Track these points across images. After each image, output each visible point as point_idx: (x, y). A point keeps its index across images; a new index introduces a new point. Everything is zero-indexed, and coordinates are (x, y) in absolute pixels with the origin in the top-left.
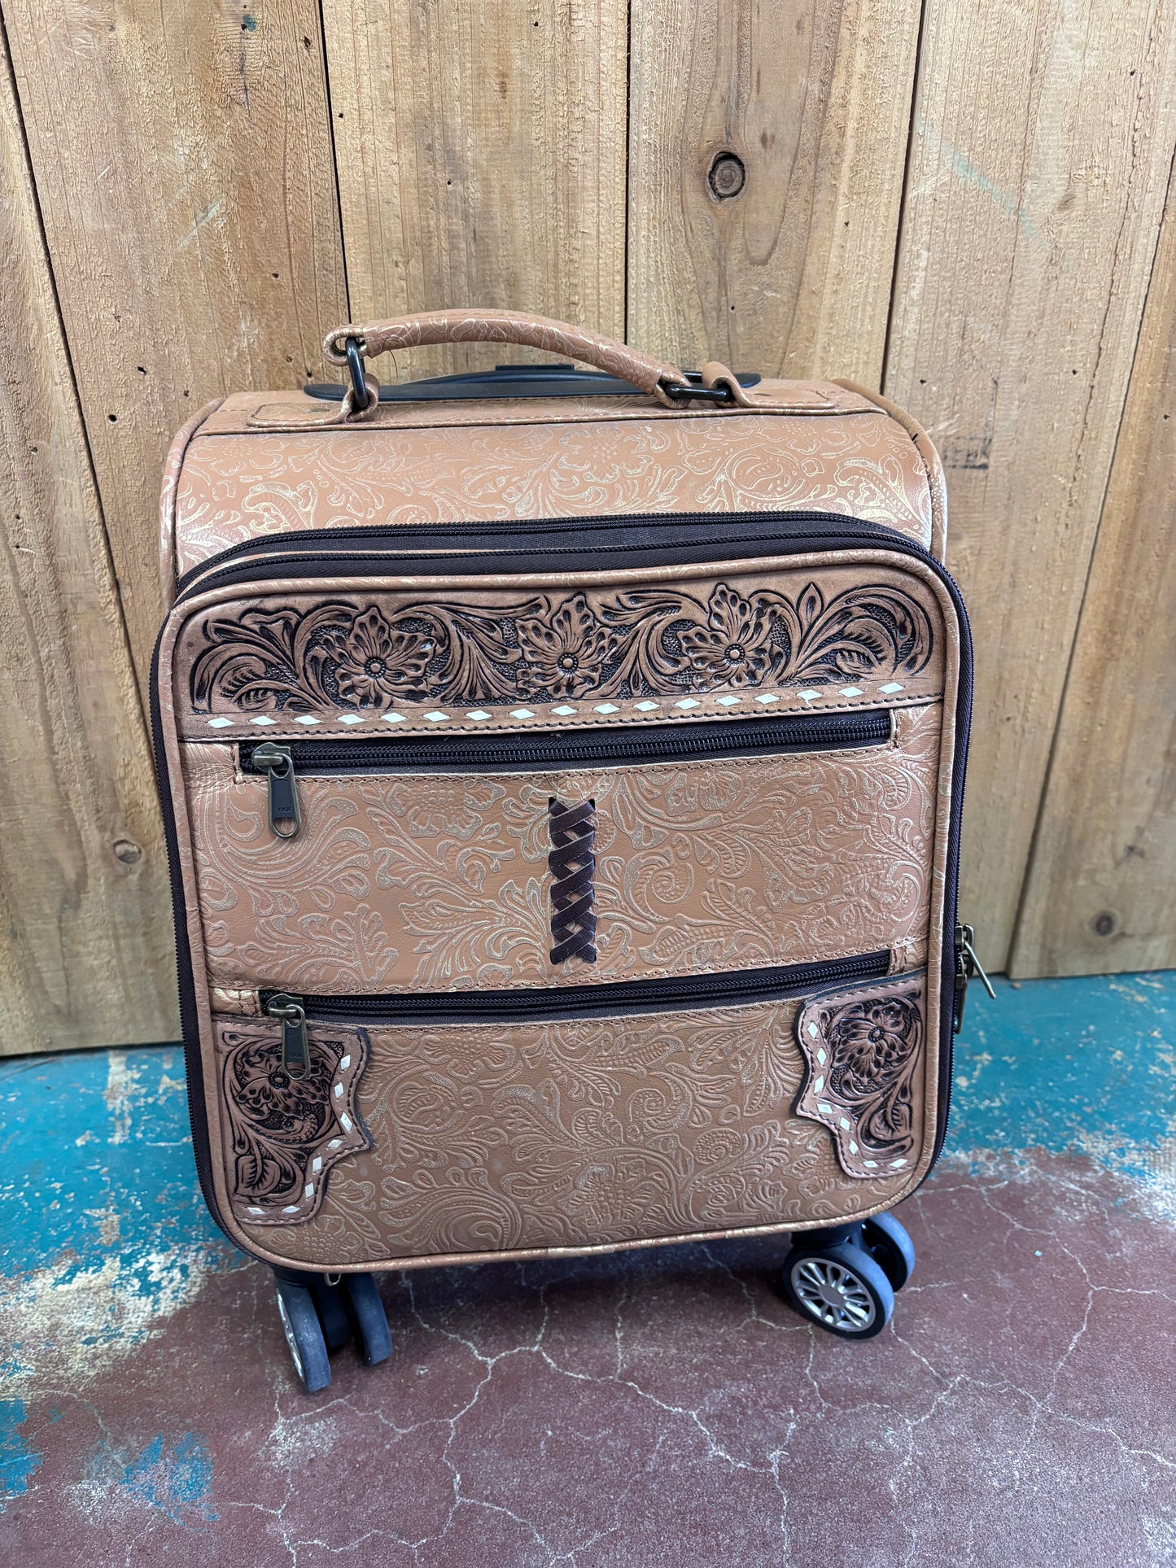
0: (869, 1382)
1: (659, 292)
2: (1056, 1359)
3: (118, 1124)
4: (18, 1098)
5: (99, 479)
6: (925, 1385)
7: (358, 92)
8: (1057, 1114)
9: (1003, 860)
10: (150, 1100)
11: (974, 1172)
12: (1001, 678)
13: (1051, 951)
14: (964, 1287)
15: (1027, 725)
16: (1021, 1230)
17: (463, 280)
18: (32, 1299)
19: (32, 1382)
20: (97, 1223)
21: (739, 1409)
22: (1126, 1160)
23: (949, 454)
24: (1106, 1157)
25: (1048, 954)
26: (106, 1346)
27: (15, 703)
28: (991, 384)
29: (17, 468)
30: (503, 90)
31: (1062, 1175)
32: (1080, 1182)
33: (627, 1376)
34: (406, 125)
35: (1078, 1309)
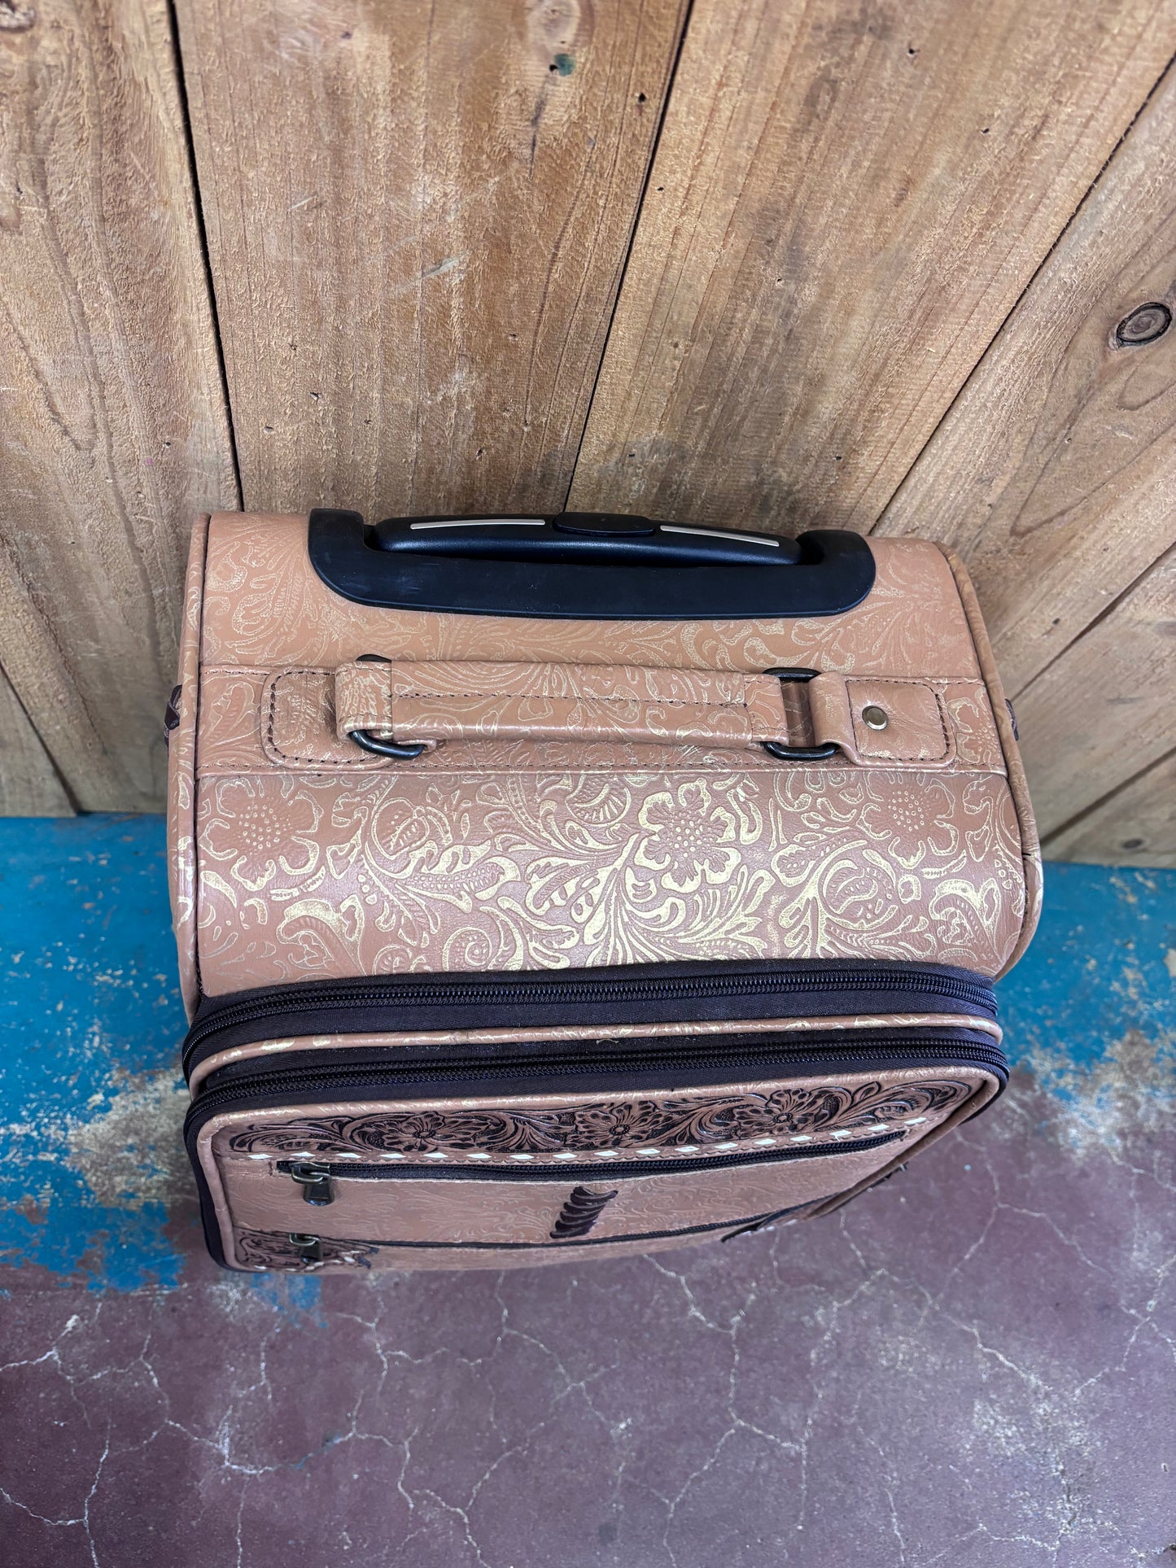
0: (814, 1267)
1: (991, 415)
2: (954, 1265)
4: (109, 861)
5: (242, 475)
6: (854, 1274)
7: (696, 168)
14: (903, 1193)
18: (158, 1101)
21: (716, 1278)
22: (1062, 1083)
24: (1048, 1076)
27: (119, 621)
29: (142, 455)
30: (900, 199)
32: (1019, 1099)
34: (750, 215)
35: (983, 1223)
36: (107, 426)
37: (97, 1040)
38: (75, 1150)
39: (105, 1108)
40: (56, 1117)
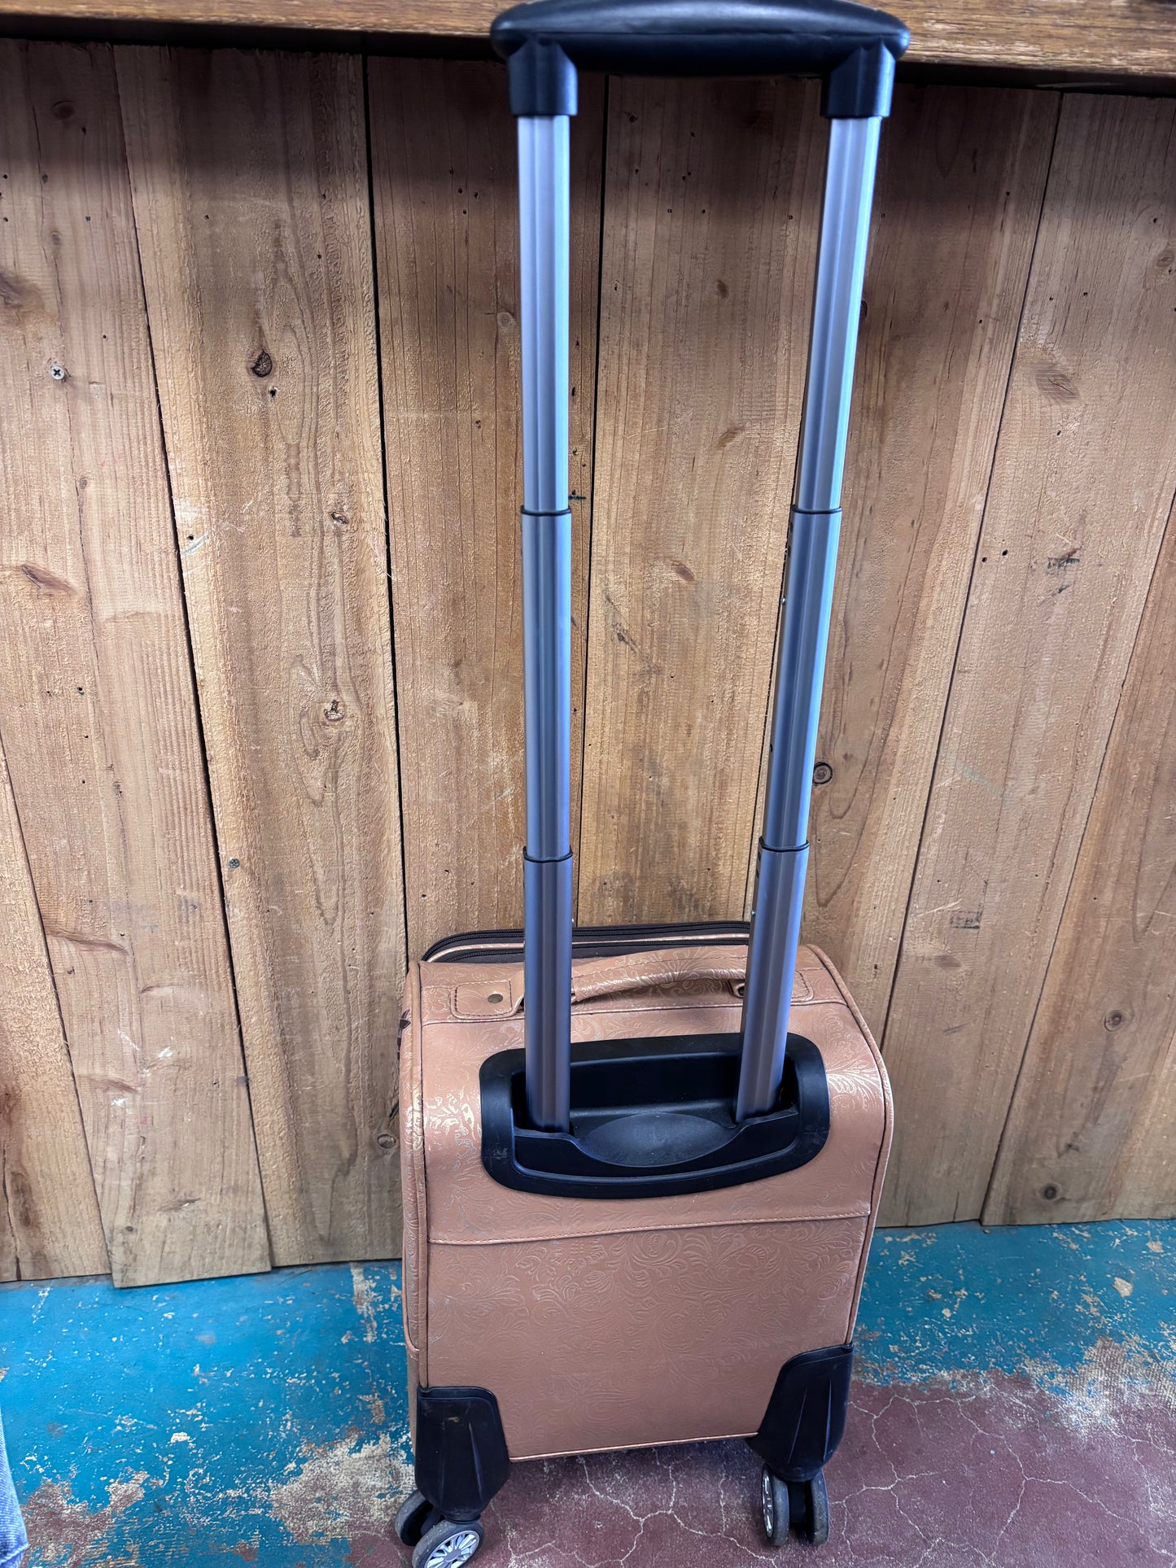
0: (881, 1542)
2: (999, 1528)
3: (368, 1326)
4: (294, 1301)
5: (409, 929)
6: (917, 1545)
7: (602, 734)
8: (1010, 1343)
9: (980, 1151)
10: (387, 1306)
11: (953, 1388)
12: (983, 1043)
13: (1012, 1209)
14: (943, 1476)
15: (999, 1070)
16: (982, 1434)
17: (652, 827)
18: (337, 1464)
19: (350, 1525)
20: (369, 1406)
21: (800, 1558)
22: (1055, 1382)
23: (954, 920)
24: (1041, 1378)
25: (1010, 1211)
26: (393, 1500)
27: (330, 1054)
28: (983, 883)
29: (358, 923)
30: (689, 734)
31: (1011, 1392)
32: (1023, 1398)
33: (729, 1533)
34: (629, 750)
35: (1016, 1493)
36: (343, 907)
37: (289, 1424)
38: (276, 1505)
39: (298, 1472)
40: (261, 1483)
